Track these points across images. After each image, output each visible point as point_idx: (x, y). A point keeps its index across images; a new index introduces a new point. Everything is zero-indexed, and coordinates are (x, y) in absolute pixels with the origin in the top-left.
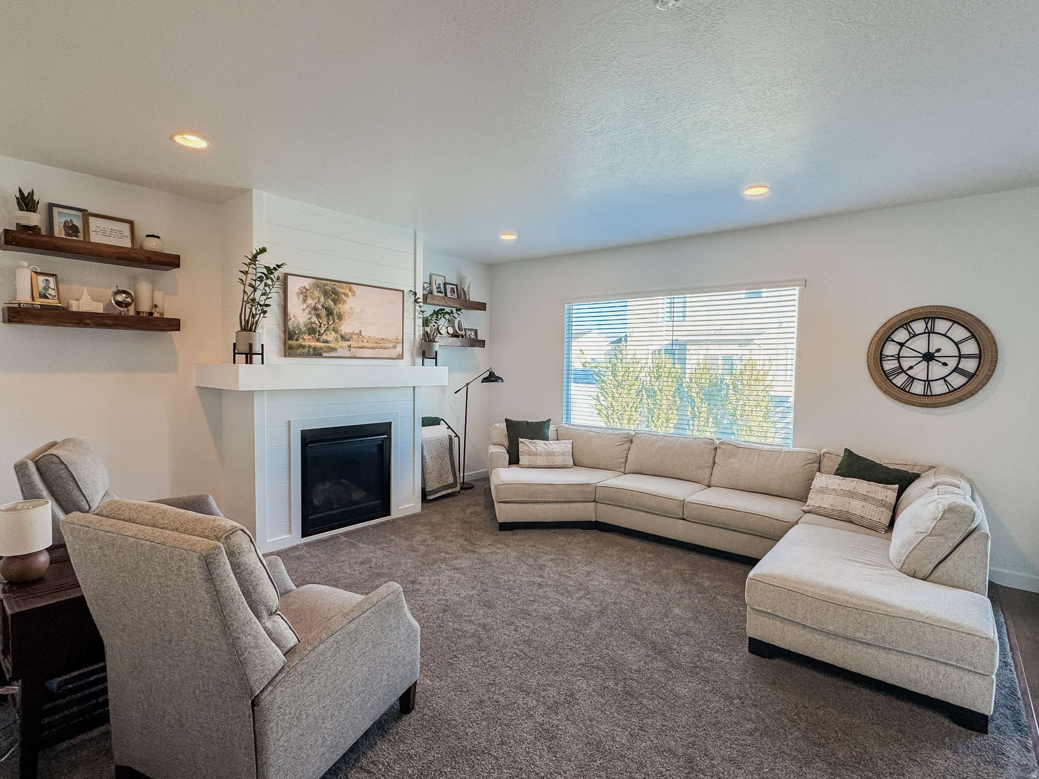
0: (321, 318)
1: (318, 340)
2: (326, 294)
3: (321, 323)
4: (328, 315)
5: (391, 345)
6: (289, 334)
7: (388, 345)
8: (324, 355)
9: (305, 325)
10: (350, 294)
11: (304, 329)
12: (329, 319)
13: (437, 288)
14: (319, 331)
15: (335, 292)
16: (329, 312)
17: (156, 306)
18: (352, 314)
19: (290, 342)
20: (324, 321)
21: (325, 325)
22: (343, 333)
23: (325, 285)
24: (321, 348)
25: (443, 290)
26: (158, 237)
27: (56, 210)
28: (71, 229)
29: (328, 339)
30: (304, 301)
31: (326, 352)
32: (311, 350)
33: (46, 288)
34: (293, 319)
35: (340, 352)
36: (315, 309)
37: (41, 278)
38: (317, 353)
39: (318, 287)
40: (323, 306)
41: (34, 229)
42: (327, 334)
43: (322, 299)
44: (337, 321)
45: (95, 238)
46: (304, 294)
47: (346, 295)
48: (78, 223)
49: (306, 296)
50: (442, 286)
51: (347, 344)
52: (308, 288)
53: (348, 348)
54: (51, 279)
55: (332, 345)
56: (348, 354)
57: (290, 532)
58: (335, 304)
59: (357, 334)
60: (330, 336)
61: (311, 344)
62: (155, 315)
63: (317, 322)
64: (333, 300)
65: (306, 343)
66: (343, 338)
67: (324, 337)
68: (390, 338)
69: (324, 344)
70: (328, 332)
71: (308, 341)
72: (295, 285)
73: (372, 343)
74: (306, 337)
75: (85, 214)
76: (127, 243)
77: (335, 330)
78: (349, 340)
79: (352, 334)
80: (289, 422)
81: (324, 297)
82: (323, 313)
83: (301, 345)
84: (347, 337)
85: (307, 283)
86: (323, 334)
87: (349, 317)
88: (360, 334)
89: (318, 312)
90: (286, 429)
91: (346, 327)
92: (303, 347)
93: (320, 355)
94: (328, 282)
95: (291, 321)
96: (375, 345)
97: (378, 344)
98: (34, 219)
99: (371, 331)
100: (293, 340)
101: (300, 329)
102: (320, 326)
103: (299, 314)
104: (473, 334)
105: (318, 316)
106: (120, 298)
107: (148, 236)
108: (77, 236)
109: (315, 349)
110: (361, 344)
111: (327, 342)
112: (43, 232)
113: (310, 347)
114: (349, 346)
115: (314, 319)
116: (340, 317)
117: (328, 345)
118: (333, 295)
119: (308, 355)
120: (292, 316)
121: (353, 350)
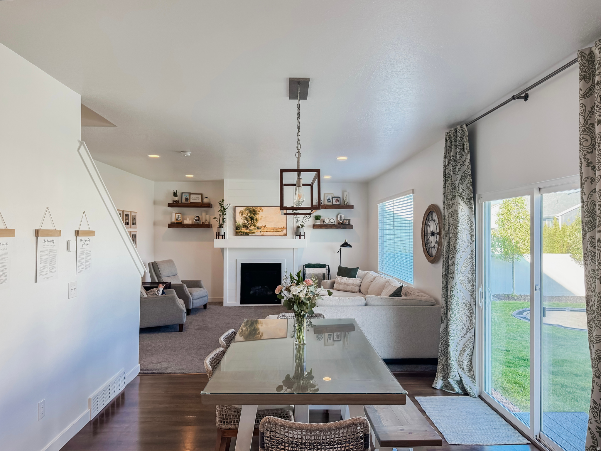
0: (248, 221)
1: (247, 229)
2: (250, 212)
3: (248, 223)
4: (251, 220)
5: (281, 230)
6: (236, 228)
7: (279, 230)
8: (250, 235)
9: (242, 224)
10: (261, 211)
11: (241, 226)
12: (252, 221)
13: (328, 200)
14: (248, 226)
15: (254, 211)
16: (252, 219)
17: (206, 220)
18: (262, 218)
19: (237, 231)
20: (250, 222)
21: (250, 224)
22: (258, 226)
23: (250, 209)
24: (248, 232)
25: (331, 201)
26: (208, 198)
27: (183, 194)
28: (187, 199)
29: (251, 229)
30: (242, 215)
31: (250, 234)
32: (245, 233)
33: (178, 218)
34: (238, 222)
35: (257, 234)
36: (246, 218)
37: (177, 215)
38: (247, 234)
39: (247, 209)
40: (249, 217)
41: (178, 201)
42: (251, 227)
43: (249, 214)
44: (255, 222)
45: (192, 201)
46: (242, 213)
47: (259, 211)
48: (188, 197)
49: (243, 214)
50: (331, 199)
51: (259, 230)
52: (243, 210)
53: (260, 232)
54: (180, 215)
55: (253, 231)
56: (260, 234)
57: (236, 301)
58: (254, 215)
59: (264, 226)
60: (252, 228)
61: (244, 231)
62: (206, 223)
63: (247, 223)
64: (253, 214)
65: (243, 231)
66: (258, 228)
67: (250, 228)
68: (280, 227)
69: (250, 231)
70: (251, 226)
71: (243, 230)
72: (238, 210)
73: (271, 230)
74: (242, 228)
75: (190, 194)
76: (200, 201)
77: (254, 225)
78: (260, 229)
79: (262, 226)
80: (236, 260)
81: (250, 213)
82: (250, 219)
83: (241, 232)
84: (259, 228)
85: (243, 209)
86: (249, 227)
87: (260, 220)
88: (266, 226)
89: (247, 219)
90: (235, 262)
91: (258, 224)
92: (242, 232)
93: (248, 235)
94: (252, 207)
95: (237, 223)
96: (272, 230)
97: (274, 230)
98: (176, 199)
99: (270, 225)
100: (237, 230)
101: (240, 226)
102: (248, 224)
103: (240, 220)
104: (348, 222)
105: (247, 220)
106: (196, 219)
107: (205, 198)
108: (188, 201)
109: (246, 233)
110: (266, 231)
111: (251, 230)
112: (180, 202)
113: (244, 232)
114: (261, 231)
115: (246, 222)
116: (256, 220)
117: (251, 231)
118: (254, 212)
119: (243, 235)
120: (237, 221)
121: (263, 233)
